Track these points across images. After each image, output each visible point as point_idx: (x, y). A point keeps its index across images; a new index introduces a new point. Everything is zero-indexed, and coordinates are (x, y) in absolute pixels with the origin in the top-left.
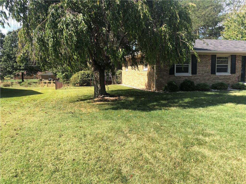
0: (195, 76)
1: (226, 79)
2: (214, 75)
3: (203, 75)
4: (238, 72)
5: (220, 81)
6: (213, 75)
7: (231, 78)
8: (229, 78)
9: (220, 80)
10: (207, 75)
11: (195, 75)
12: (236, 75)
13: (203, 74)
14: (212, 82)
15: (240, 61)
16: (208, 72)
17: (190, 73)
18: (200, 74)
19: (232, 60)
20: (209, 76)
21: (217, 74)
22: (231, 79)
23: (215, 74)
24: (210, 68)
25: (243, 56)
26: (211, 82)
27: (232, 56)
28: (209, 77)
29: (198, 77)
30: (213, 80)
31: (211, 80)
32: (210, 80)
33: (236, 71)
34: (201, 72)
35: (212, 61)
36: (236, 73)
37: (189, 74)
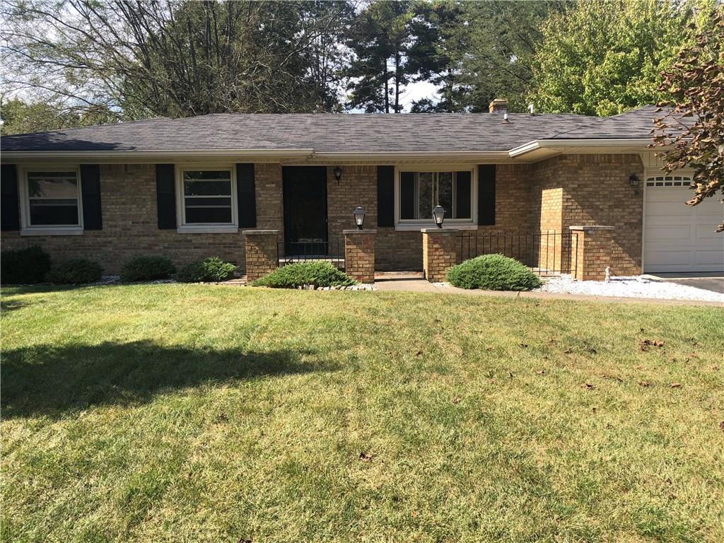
0: (99, 236)
3: (129, 232)
4: (269, 221)
5: (198, 253)
7: (241, 243)
9: (197, 250)
10: (142, 232)
11: (96, 232)
16: (147, 223)
17: (82, 225)
21: (185, 228)
22: (240, 247)
23: (174, 227)
24: (151, 207)
27: (239, 166)
31: (162, 248)
33: (259, 218)
34: (120, 223)
36: (258, 224)
37: (78, 229)
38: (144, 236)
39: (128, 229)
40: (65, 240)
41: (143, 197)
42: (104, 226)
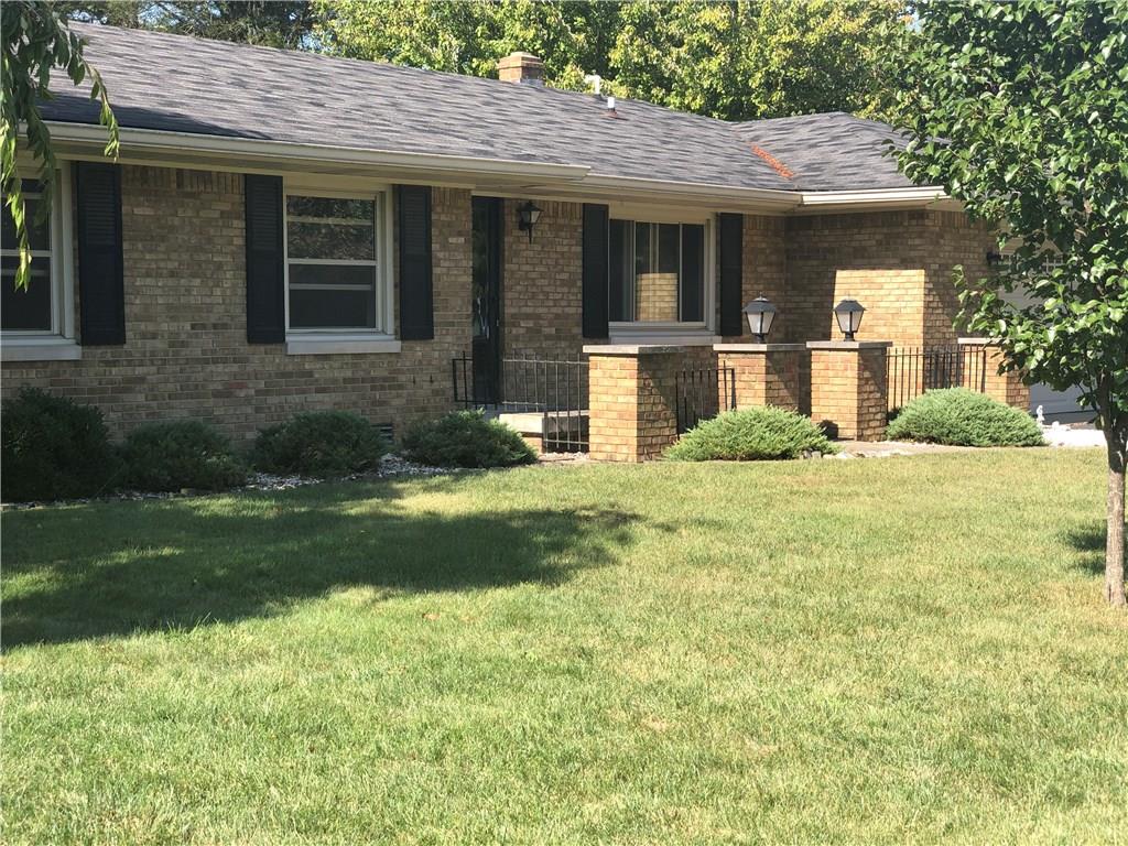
0: (114, 363)
1: (363, 381)
2: (269, 347)
3: (185, 352)
4: (452, 324)
5: (322, 404)
6: (262, 348)
7: (403, 378)
8: (385, 379)
9: (320, 396)
10: (213, 351)
11: (108, 352)
12: (436, 354)
13: (176, 343)
14: (258, 410)
15: (462, 240)
16: (225, 326)
17: (69, 331)
18: (160, 344)
19: (400, 223)
20: (235, 362)
21: (301, 341)
22: (401, 387)
23: (280, 338)
24: (234, 286)
25: (476, 199)
26: (249, 410)
27: (399, 191)
28: (235, 368)
29: (139, 371)
30: (266, 392)
31: (252, 392)
32: (242, 394)
33: (437, 316)
34: (165, 326)
35: (247, 229)
36: (437, 331)
37: (58, 343)
38: (215, 361)
41: (216, 259)
42: (129, 334)
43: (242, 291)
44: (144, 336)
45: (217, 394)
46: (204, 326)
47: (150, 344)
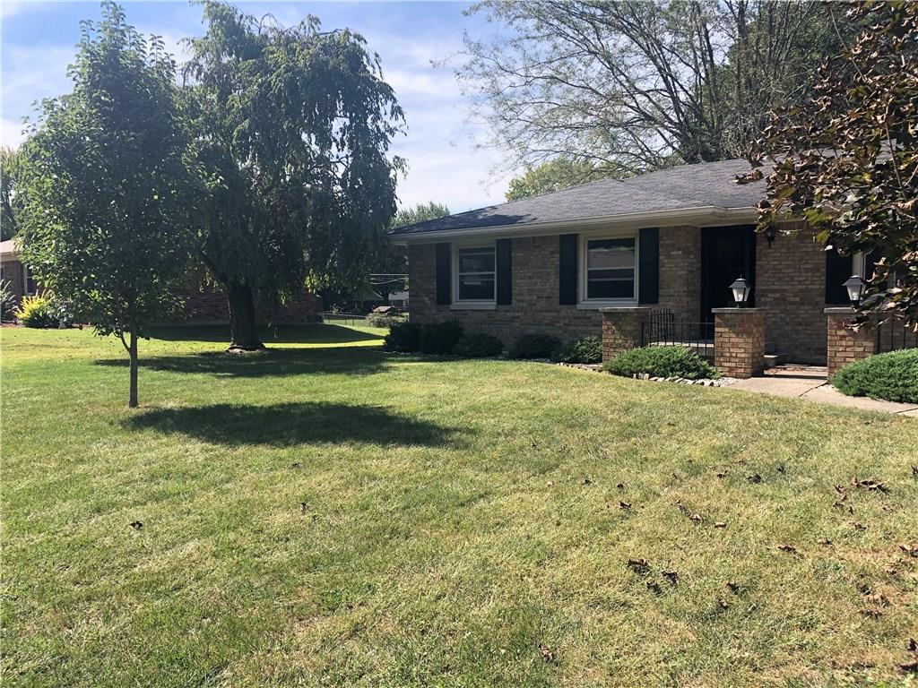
0: (508, 311)
2: (569, 306)
3: (534, 308)
6: (566, 306)
10: (546, 307)
11: (506, 307)
13: (531, 304)
16: (550, 297)
18: (524, 304)
19: (641, 247)
20: (555, 311)
23: (574, 303)
24: (554, 282)
26: (560, 332)
28: (555, 314)
29: (517, 314)
33: (661, 292)
34: (526, 298)
35: (561, 257)
36: (660, 299)
38: (547, 311)
39: (534, 304)
40: (483, 314)
41: (548, 270)
42: (513, 301)
43: (558, 283)
44: (519, 301)
45: (547, 325)
46: (542, 298)
47: (521, 304)
